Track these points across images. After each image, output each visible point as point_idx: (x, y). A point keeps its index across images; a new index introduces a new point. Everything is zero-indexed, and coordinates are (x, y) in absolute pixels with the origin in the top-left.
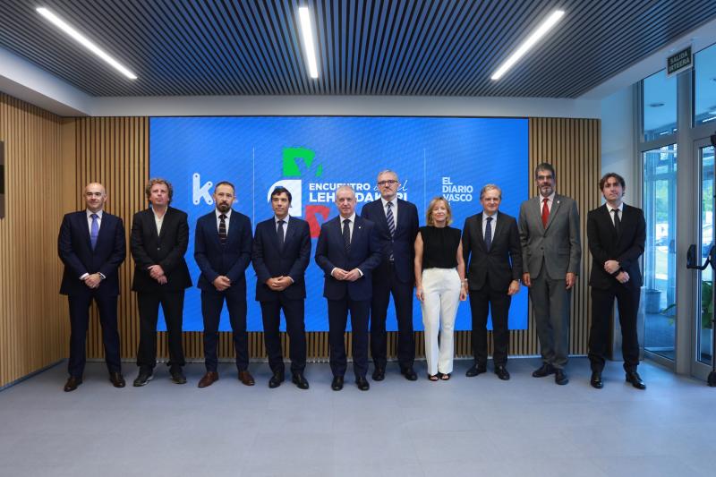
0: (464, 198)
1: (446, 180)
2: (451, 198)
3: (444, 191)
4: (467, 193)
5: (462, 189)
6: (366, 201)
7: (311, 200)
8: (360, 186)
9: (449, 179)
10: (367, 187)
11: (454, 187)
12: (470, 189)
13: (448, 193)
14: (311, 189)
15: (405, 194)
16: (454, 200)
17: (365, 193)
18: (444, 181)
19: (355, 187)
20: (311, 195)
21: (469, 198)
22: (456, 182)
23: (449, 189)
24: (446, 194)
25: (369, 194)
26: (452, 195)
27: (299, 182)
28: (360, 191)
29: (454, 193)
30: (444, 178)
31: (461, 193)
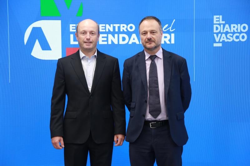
0: (237, 37)
1: (217, 19)
2: (223, 38)
3: (215, 31)
4: (241, 32)
5: (236, 27)
6: (130, 43)
7: (72, 42)
8: (124, 27)
9: (221, 17)
10: (131, 28)
11: (227, 26)
12: (244, 28)
13: (220, 32)
14: (71, 30)
15: (173, 35)
16: (226, 40)
17: (129, 34)
18: (215, 19)
19: (119, 28)
20: (72, 36)
21: (243, 37)
22: (229, 21)
23: (220, 28)
24: (217, 34)
25: (134, 36)
26: (224, 35)
27: (58, 23)
28: (123, 32)
29: (227, 33)
30: (215, 17)
31: (234, 33)
